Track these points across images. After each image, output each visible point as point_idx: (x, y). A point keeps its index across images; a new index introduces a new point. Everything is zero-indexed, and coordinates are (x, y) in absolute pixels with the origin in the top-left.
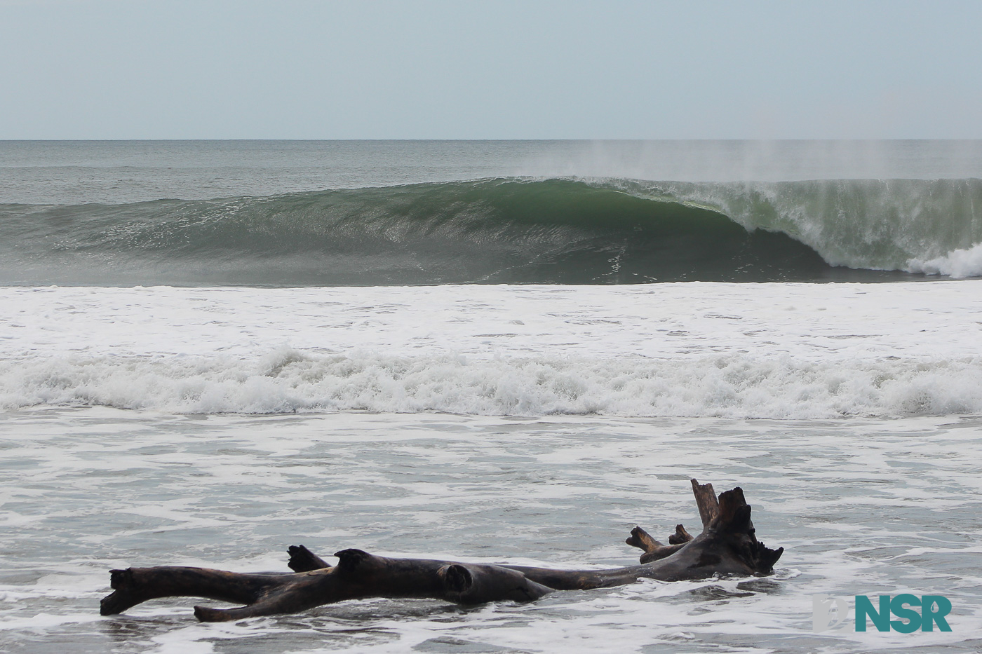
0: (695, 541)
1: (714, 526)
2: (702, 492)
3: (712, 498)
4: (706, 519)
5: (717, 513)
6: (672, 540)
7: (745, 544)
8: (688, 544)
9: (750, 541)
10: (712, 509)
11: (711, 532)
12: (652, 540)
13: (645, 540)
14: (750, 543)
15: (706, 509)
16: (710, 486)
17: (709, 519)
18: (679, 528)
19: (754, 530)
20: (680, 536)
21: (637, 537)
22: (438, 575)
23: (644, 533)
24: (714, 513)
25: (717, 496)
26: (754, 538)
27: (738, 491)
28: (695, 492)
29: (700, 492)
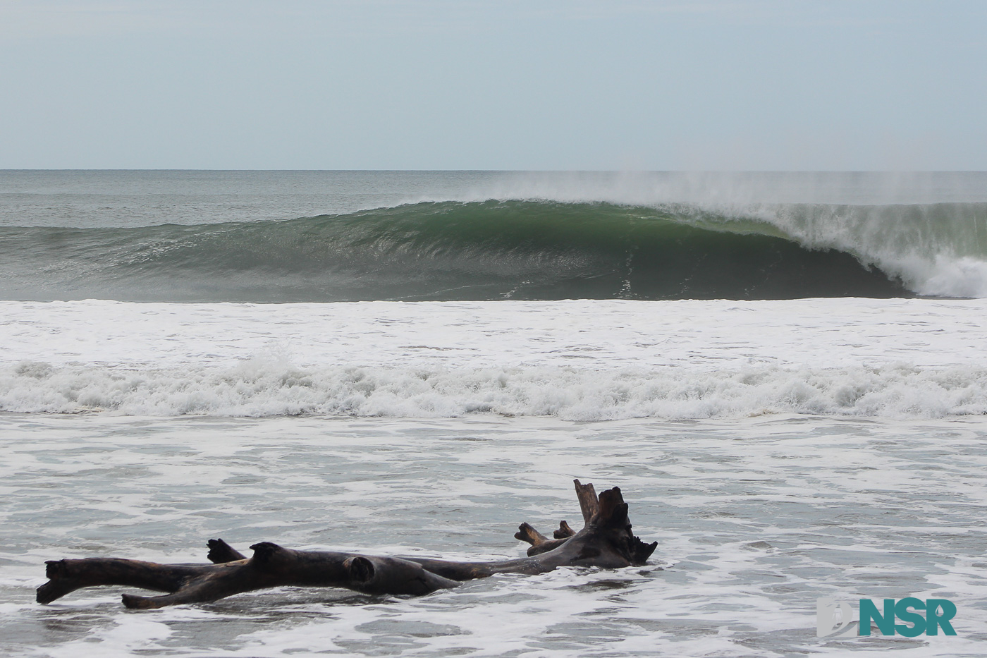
0: (578, 535)
1: (594, 522)
2: (584, 491)
3: (593, 497)
4: (587, 516)
5: (597, 511)
6: (557, 535)
7: (623, 538)
8: (571, 538)
9: (627, 536)
10: (593, 506)
11: (591, 527)
12: (538, 534)
13: (531, 535)
14: (627, 538)
15: (587, 507)
16: (591, 486)
17: (590, 515)
18: (563, 524)
19: (631, 526)
20: (563, 532)
21: (524, 533)
22: (343, 566)
23: (531, 528)
24: (595, 511)
25: (598, 494)
26: (630, 533)
27: (617, 490)
28: (578, 491)
29: (582, 491)
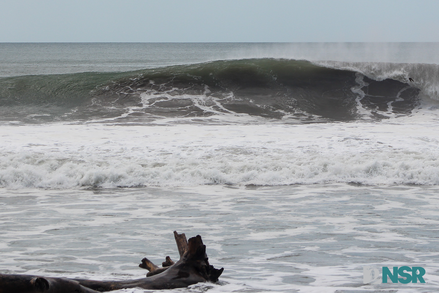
0: (176, 265)
1: (186, 256)
2: (179, 238)
3: (185, 241)
4: (181, 253)
5: (187, 250)
6: (164, 265)
7: (203, 266)
8: (172, 266)
9: (205, 264)
10: (185, 247)
11: (184, 260)
12: (153, 265)
13: (149, 265)
14: (206, 266)
15: (181, 247)
16: (184, 235)
17: (183, 252)
18: (168, 258)
19: (207, 259)
20: (168, 263)
21: (145, 264)
23: (148, 261)
24: (186, 249)
25: (188, 239)
26: (207, 263)
27: (199, 237)
28: (176, 238)
29: (178, 238)
